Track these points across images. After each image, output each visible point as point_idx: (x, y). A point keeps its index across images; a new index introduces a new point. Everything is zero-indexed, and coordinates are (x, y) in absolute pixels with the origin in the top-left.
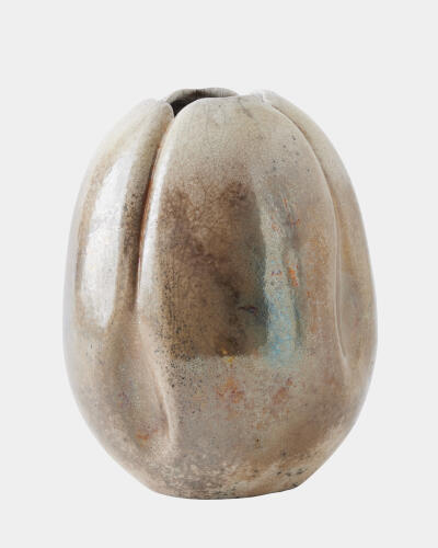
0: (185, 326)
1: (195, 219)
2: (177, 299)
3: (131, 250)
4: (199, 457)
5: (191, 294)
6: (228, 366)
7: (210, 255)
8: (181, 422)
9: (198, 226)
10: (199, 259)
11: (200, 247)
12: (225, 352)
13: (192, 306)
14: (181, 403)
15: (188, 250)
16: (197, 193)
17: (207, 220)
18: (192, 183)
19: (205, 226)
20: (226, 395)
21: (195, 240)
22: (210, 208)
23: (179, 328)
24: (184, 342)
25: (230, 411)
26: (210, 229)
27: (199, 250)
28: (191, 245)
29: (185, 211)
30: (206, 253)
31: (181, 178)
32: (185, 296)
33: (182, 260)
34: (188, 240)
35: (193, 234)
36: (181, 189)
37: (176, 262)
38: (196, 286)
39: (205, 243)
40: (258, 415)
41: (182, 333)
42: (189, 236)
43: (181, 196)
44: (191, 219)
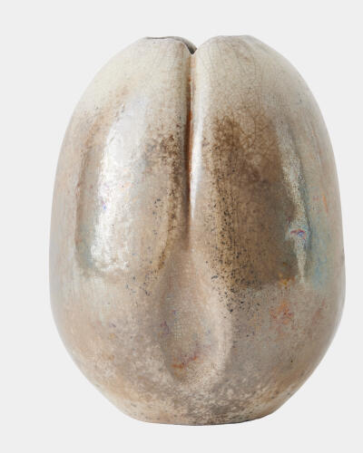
0: (245, 251)
1: (249, 147)
2: (236, 225)
3: (181, 179)
4: (239, 381)
5: (250, 219)
6: (283, 288)
7: (265, 181)
8: (234, 347)
9: (253, 153)
10: (256, 185)
11: (256, 173)
12: (281, 275)
13: (252, 230)
14: (237, 327)
15: (245, 177)
16: (247, 122)
17: (260, 148)
18: (240, 112)
19: (258, 153)
20: (279, 317)
21: (251, 166)
22: (261, 136)
23: (240, 253)
24: (244, 267)
25: (279, 333)
26: (264, 156)
27: (255, 176)
28: (247, 170)
29: (238, 140)
30: (262, 179)
31: (228, 108)
32: (245, 221)
33: (240, 186)
34: (244, 167)
35: (248, 161)
36: (231, 118)
37: (234, 188)
38: (254, 212)
39: (260, 169)
40: (300, 335)
41: (242, 258)
42: (244, 163)
43: (232, 124)
44: (245, 147)
